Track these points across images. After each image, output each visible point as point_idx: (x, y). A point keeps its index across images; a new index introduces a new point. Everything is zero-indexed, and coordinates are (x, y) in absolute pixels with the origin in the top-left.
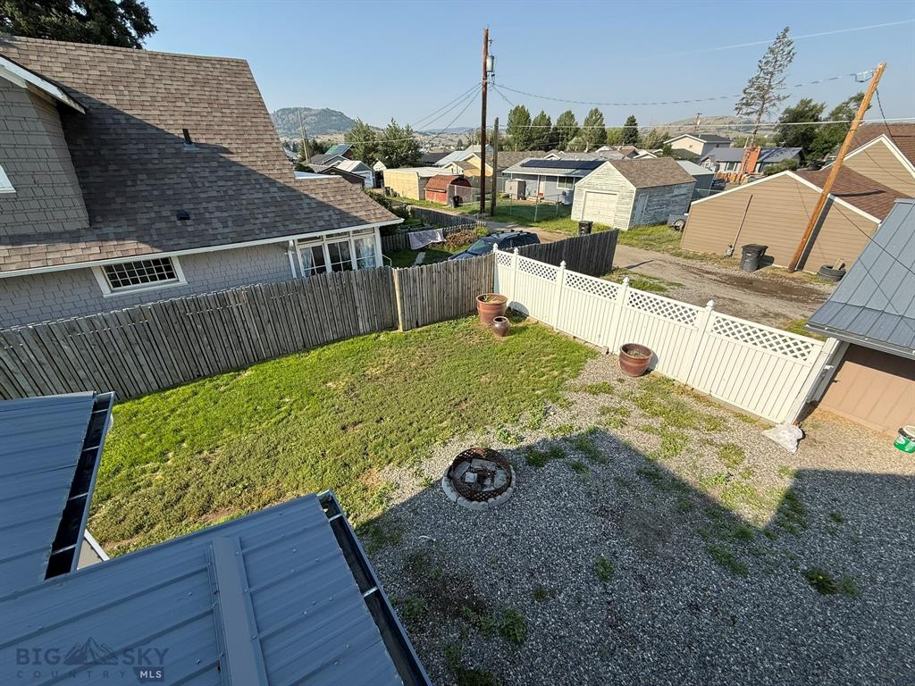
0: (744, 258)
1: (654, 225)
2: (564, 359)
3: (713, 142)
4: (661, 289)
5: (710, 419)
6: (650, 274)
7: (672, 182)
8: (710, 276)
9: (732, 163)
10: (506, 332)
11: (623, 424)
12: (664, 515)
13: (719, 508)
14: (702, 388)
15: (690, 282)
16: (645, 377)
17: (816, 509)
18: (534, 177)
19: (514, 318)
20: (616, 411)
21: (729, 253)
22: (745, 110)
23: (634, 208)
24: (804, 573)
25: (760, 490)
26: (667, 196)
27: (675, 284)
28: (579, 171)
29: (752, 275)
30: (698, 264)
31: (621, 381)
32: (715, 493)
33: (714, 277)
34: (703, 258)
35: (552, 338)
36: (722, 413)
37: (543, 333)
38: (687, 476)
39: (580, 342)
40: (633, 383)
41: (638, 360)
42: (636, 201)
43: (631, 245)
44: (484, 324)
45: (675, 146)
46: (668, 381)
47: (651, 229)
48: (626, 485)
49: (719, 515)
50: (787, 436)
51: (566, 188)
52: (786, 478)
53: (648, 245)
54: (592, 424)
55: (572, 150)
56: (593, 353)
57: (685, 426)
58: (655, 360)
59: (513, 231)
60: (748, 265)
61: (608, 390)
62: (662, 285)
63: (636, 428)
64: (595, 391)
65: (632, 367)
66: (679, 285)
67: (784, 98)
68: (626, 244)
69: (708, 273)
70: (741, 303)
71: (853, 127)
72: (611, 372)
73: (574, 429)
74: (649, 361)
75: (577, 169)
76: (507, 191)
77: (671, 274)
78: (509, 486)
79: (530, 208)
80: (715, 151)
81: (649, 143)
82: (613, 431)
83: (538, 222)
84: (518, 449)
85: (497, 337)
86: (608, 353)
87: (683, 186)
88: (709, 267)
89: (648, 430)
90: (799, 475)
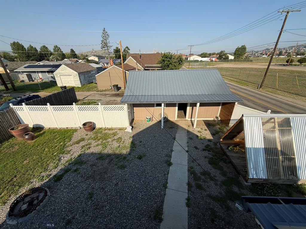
0: (114, 88)
1: (90, 83)
2: (64, 137)
3: (100, 57)
4: (95, 102)
5: (113, 134)
6: (91, 99)
7: (89, 70)
8: (108, 95)
9: (107, 63)
10: (32, 138)
11: (89, 148)
12: (106, 166)
13: (119, 155)
14: (109, 127)
15: (103, 98)
16: (94, 131)
17: (137, 142)
18: (35, 72)
19: (38, 131)
20: (87, 145)
21: (111, 88)
22: (104, 49)
23: (80, 79)
24: (137, 158)
25: (126, 145)
26: (90, 74)
27: (99, 100)
28: (54, 68)
29: (118, 92)
30: (104, 93)
31: (87, 135)
32: (117, 152)
33: (109, 95)
34: (105, 91)
35: (58, 131)
36: (116, 131)
37: (53, 131)
38: (110, 152)
39: (70, 129)
40: (91, 134)
41: (90, 126)
42: (79, 77)
43: (83, 91)
44: (20, 139)
45: (90, 59)
46: (101, 128)
47: (89, 85)
48: (94, 165)
49: (119, 157)
50: (129, 129)
51: (51, 75)
52: (131, 139)
53: (89, 90)
54: (78, 154)
55: (52, 61)
56: (75, 130)
57: (108, 139)
58: (94, 124)
59: (30, 95)
60: (116, 90)
61: (83, 140)
62: (95, 101)
63: (94, 147)
64: (78, 142)
65: (88, 129)
66: (100, 100)
67: (112, 46)
68: (81, 91)
69: (107, 94)
70: (116, 100)
71: (121, 55)
72: (83, 133)
73: (73, 159)
74: (93, 125)
75: (53, 68)
76: (22, 79)
77: (97, 97)
78: (46, 196)
79: (37, 85)
80: (101, 60)
81: (82, 58)
82: (87, 152)
83: (42, 90)
84: (49, 180)
85: (29, 142)
86: (80, 128)
87: (94, 71)
88: (107, 93)
89: (98, 145)
90: (133, 137)
